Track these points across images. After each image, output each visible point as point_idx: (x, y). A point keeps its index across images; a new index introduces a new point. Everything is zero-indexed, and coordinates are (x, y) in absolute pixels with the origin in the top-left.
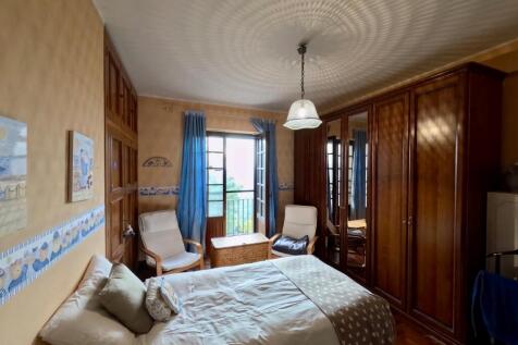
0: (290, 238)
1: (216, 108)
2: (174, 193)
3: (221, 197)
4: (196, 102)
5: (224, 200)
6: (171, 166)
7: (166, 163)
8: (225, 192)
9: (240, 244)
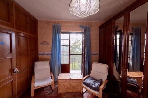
0: (93, 79)
1: (65, 22)
2: (50, 54)
3: (68, 57)
4: (58, 20)
5: (69, 58)
6: (49, 45)
7: (47, 44)
8: (70, 55)
9: (68, 78)
